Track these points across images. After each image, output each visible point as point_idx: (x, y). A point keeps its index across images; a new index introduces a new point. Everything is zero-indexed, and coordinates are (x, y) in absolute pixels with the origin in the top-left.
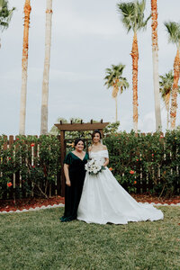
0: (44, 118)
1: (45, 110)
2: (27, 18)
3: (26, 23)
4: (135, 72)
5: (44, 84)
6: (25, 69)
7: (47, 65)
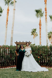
0: (12, 41)
1: (12, 38)
2: (8, 13)
3: (8, 14)
4: (40, 29)
5: (12, 31)
6: (7, 27)
7: (13, 25)
